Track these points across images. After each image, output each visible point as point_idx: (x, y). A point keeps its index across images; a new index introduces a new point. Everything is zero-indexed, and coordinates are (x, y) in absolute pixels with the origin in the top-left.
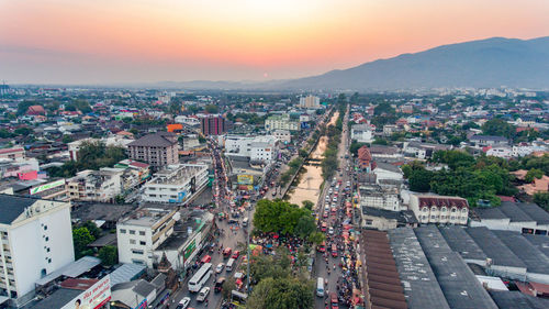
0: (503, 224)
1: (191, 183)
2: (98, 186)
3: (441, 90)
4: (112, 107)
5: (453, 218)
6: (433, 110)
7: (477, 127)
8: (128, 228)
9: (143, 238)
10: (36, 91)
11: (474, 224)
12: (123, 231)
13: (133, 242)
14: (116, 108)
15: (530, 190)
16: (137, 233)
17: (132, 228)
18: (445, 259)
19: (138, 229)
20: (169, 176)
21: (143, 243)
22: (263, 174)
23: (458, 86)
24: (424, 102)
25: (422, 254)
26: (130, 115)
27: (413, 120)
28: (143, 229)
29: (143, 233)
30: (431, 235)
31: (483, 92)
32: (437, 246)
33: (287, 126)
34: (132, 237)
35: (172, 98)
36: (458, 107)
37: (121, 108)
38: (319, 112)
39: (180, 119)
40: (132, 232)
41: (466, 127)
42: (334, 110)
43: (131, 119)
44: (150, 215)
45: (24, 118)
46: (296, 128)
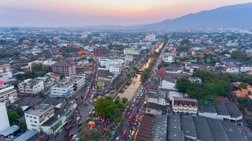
0: (214, 116)
1: (74, 86)
2: (31, 87)
3: (221, 29)
4: (59, 40)
5: (190, 110)
6: (211, 42)
7: (229, 53)
8: (29, 115)
9: (35, 120)
10: (30, 31)
11: (200, 114)
12: (27, 116)
13: (32, 121)
14: (61, 41)
15: (238, 94)
16: (33, 117)
17: (31, 115)
18: (175, 135)
19: (33, 116)
20: (64, 83)
21: (36, 122)
22: (111, 81)
23: (230, 27)
24: (209, 37)
25: (165, 132)
26: (66, 45)
27: (198, 49)
28: (35, 116)
29: (35, 118)
30: (175, 120)
31: (241, 31)
32: (175, 127)
33: (134, 53)
34: (31, 119)
35: (88, 35)
36: (225, 41)
37: (63, 41)
38: (154, 43)
39: (86, 48)
40: (31, 117)
41: (223, 54)
42: (162, 42)
43: (65, 47)
44: (41, 108)
45: (20, 46)
46: (138, 54)
